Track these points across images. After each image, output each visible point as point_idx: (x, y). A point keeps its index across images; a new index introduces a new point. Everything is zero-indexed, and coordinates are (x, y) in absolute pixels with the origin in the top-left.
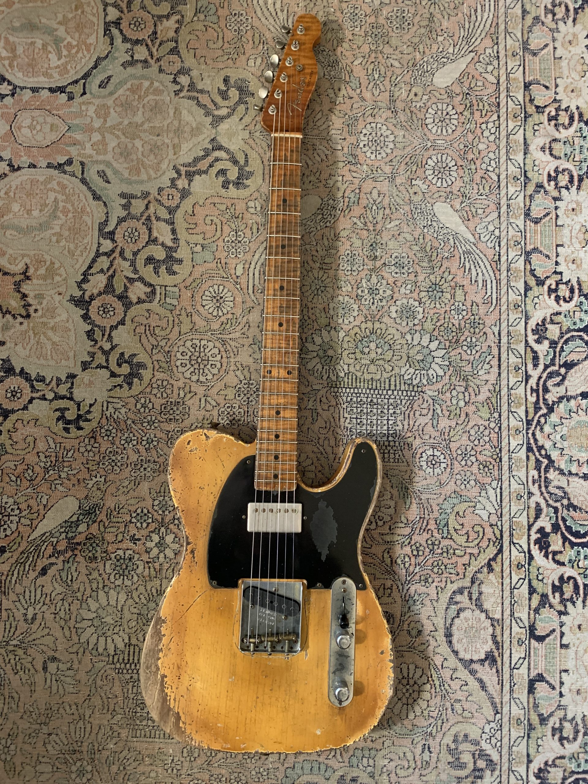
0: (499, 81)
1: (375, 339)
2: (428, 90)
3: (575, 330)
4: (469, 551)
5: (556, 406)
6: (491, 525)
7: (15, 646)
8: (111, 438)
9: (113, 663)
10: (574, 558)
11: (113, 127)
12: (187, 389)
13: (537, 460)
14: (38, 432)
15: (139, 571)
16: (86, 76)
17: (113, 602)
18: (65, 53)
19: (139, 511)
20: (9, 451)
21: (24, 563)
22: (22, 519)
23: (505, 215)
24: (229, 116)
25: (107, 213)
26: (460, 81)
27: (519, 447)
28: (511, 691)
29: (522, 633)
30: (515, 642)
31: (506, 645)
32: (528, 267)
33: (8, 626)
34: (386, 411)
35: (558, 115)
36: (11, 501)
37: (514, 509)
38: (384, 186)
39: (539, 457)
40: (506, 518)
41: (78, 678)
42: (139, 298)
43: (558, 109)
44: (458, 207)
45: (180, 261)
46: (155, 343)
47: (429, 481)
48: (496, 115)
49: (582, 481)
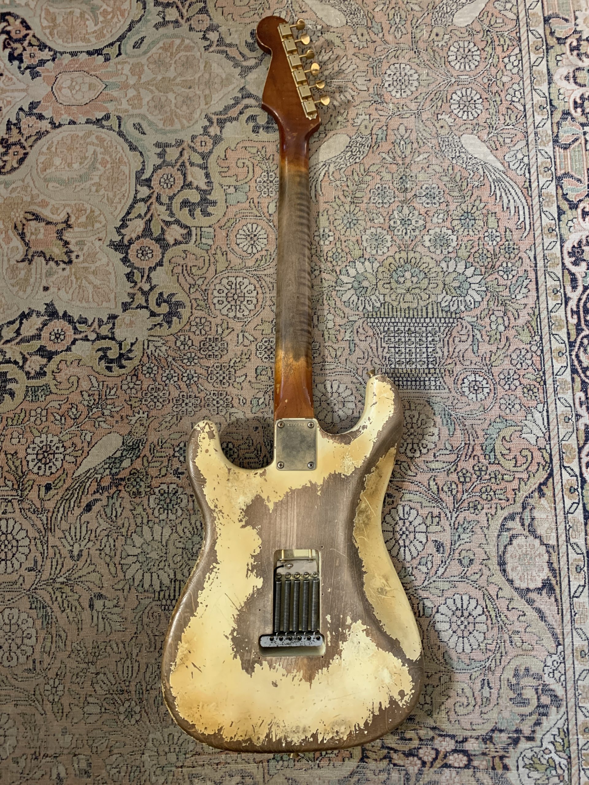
0: (518, 17)
1: (410, 267)
2: (449, 30)
4: (518, 475)
6: (540, 449)
7: (62, 583)
8: (152, 375)
9: (159, 600)
11: (148, 83)
12: (225, 326)
13: (583, 382)
14: (82, 372)
15: (183, 505)
16: (121, 38)
17: (157, 537)
18: (101, 19)
19: (182, 445)
20: (53, 391)
21: (69, 500)
22: (67, 457)
23: (534, 142)
24: (257, 65)
25: (144, 162)
26: (479, 19)
27: (563, 369)
28: (572, 621)
29: (579, 560)
30: (573, 568)
31: (564, 573)
32: (560, 191)
33: (54, 563)
34: (424, 339)
35: (579, 45)
36: (56, 439)
37: (562, 432)
38: (411, 122)
39: (584, 378)
40: (554, 441)
41: (124, 615)
42: (175, 240)
43: (579, 40)
44: (485, 137)
45: (214, 203)
46: (193, 282)
47: (472, 407)
48: (517, 49)
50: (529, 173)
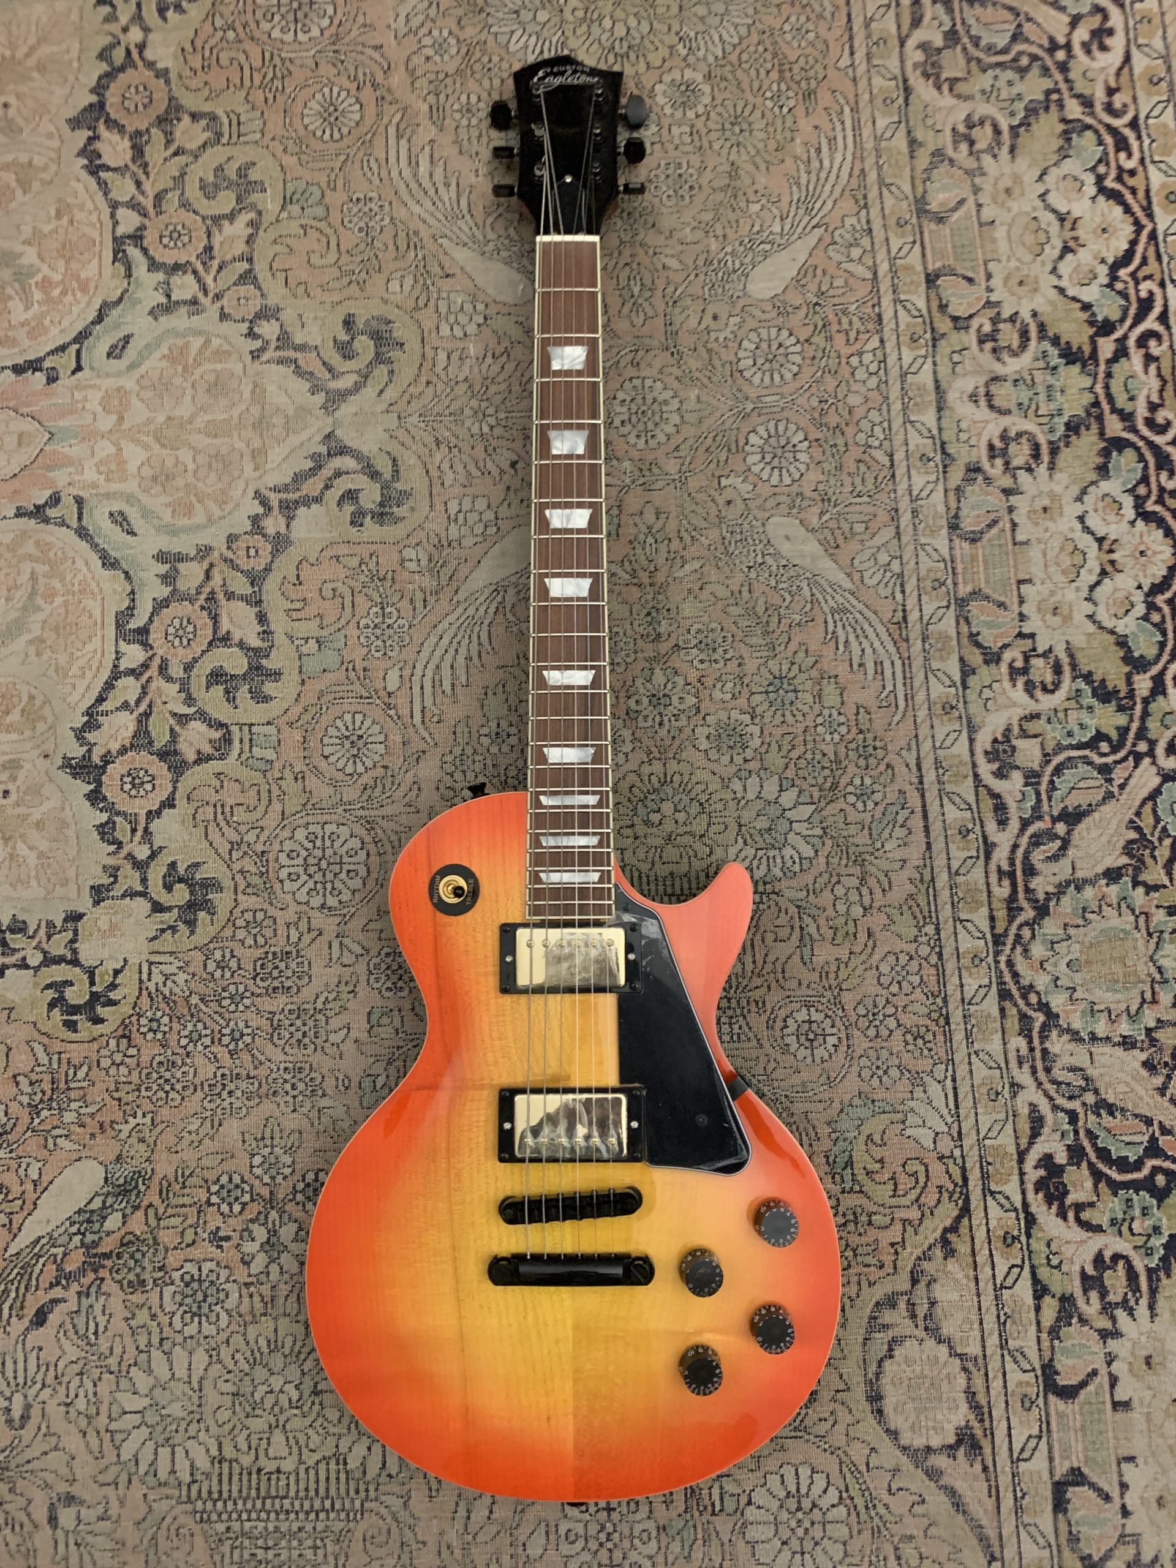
0: (875, 274)
1: (670, 793)
2: (739, 308)
3: (1071, 747)
4: (900, 1214)
5: (1052, 904)
6: (941, 1158)
8: (159, 1036)
9: (189, 1500)
10: (1120, 1216)
11: (138, 429)
12: (303, 925)
13: (1023, 1017)
14: (14, 1034)
15: (230, 1304)
16: (82, 336)
17: (181, 1373)
18: (38, 296)
19: (224, 1179)
23: (911, 530)
24: (357, 388)
25: (133, 592)
26: (798, 281)
28: (1018, 1509)
29: (1028, 1383)
30: (1015, 1402)
31: (998, 1411)
32: (965, 629)
35: (995, 331)
37: (985, 1122)
38: (667, 499)
39: (1025, 1008)
40: (969, 1141)
41: (120, 1536)
42: (199, 752)
43: (995, 321)
44: (814, 521)
45: (276, 675)
46: (235, 838)
47: (805, 1075)
48: (876, 338)
49: (1119, 1052)
50: (903, 592)
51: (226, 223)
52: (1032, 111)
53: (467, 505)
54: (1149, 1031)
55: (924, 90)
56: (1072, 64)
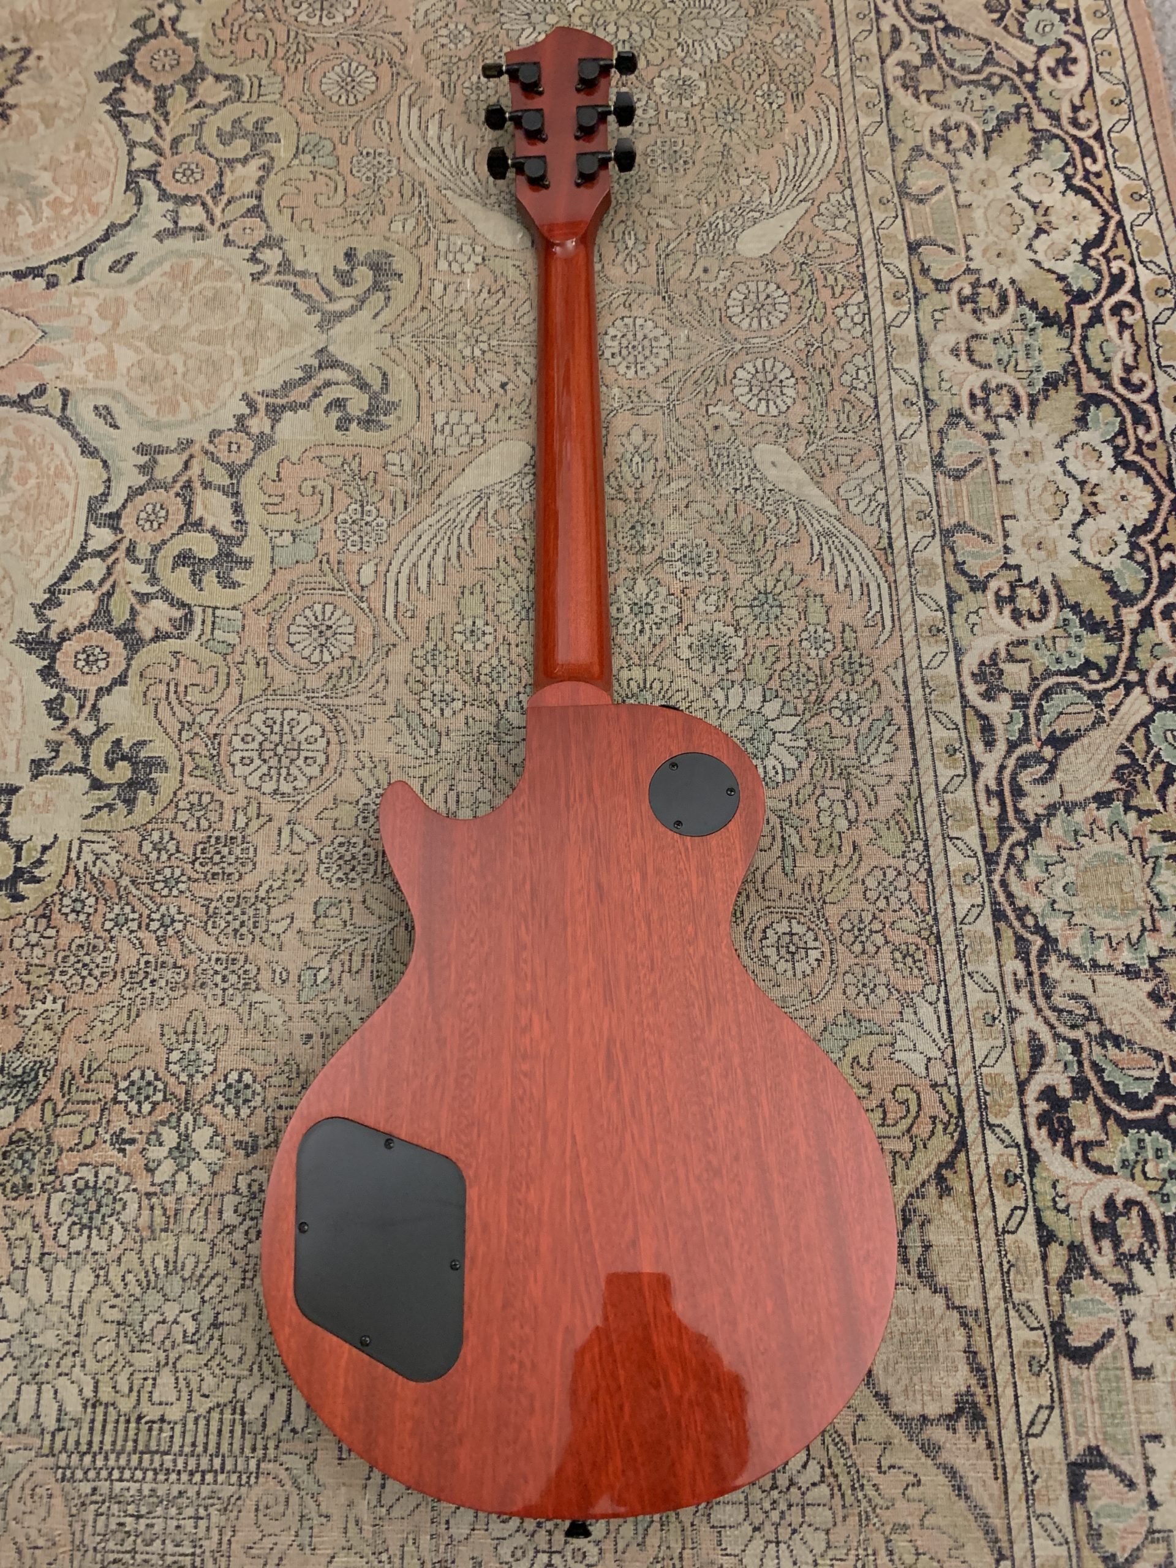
0: (859, 240)
1: (649, 698)
2: (728, 264)
3: (1060, 673)
4: (890, 1145)
5: (1043, 825)
6: (934, 1086)
8: (82, 917)
9: (51, 1453)
10: (1132, 1157)
11: (132, 335)
12: (252, 811)
13: (1019, 939)
16: (86, 251)
17: (57, 1296)
19: (135, 1076)
23: (895, 465)
24: (353, 310)
25: (109, 480)
26: (786, 244)
28: (1029, 1496)
29: (1036, 1343)
31: (1003, 1376)
32: (950, 558)
35: (976, 294)
37: (981, 1048)
38: (654, 422)
39: (1021, 931)
40: (964, 1068)
42: (157, 630)
43: (975, 285)
44: (801, 451)
45: (247, 563)
46: (188, 718)
47: (784, 990)
48: (860, 293)
49: (1123, 981)
50: (888, 520)
51: (239, 166)
52: (1003, 121)
53: (454, 417)
54: (1152, 960)
55: (903, 98)
56: (1039, 85)
